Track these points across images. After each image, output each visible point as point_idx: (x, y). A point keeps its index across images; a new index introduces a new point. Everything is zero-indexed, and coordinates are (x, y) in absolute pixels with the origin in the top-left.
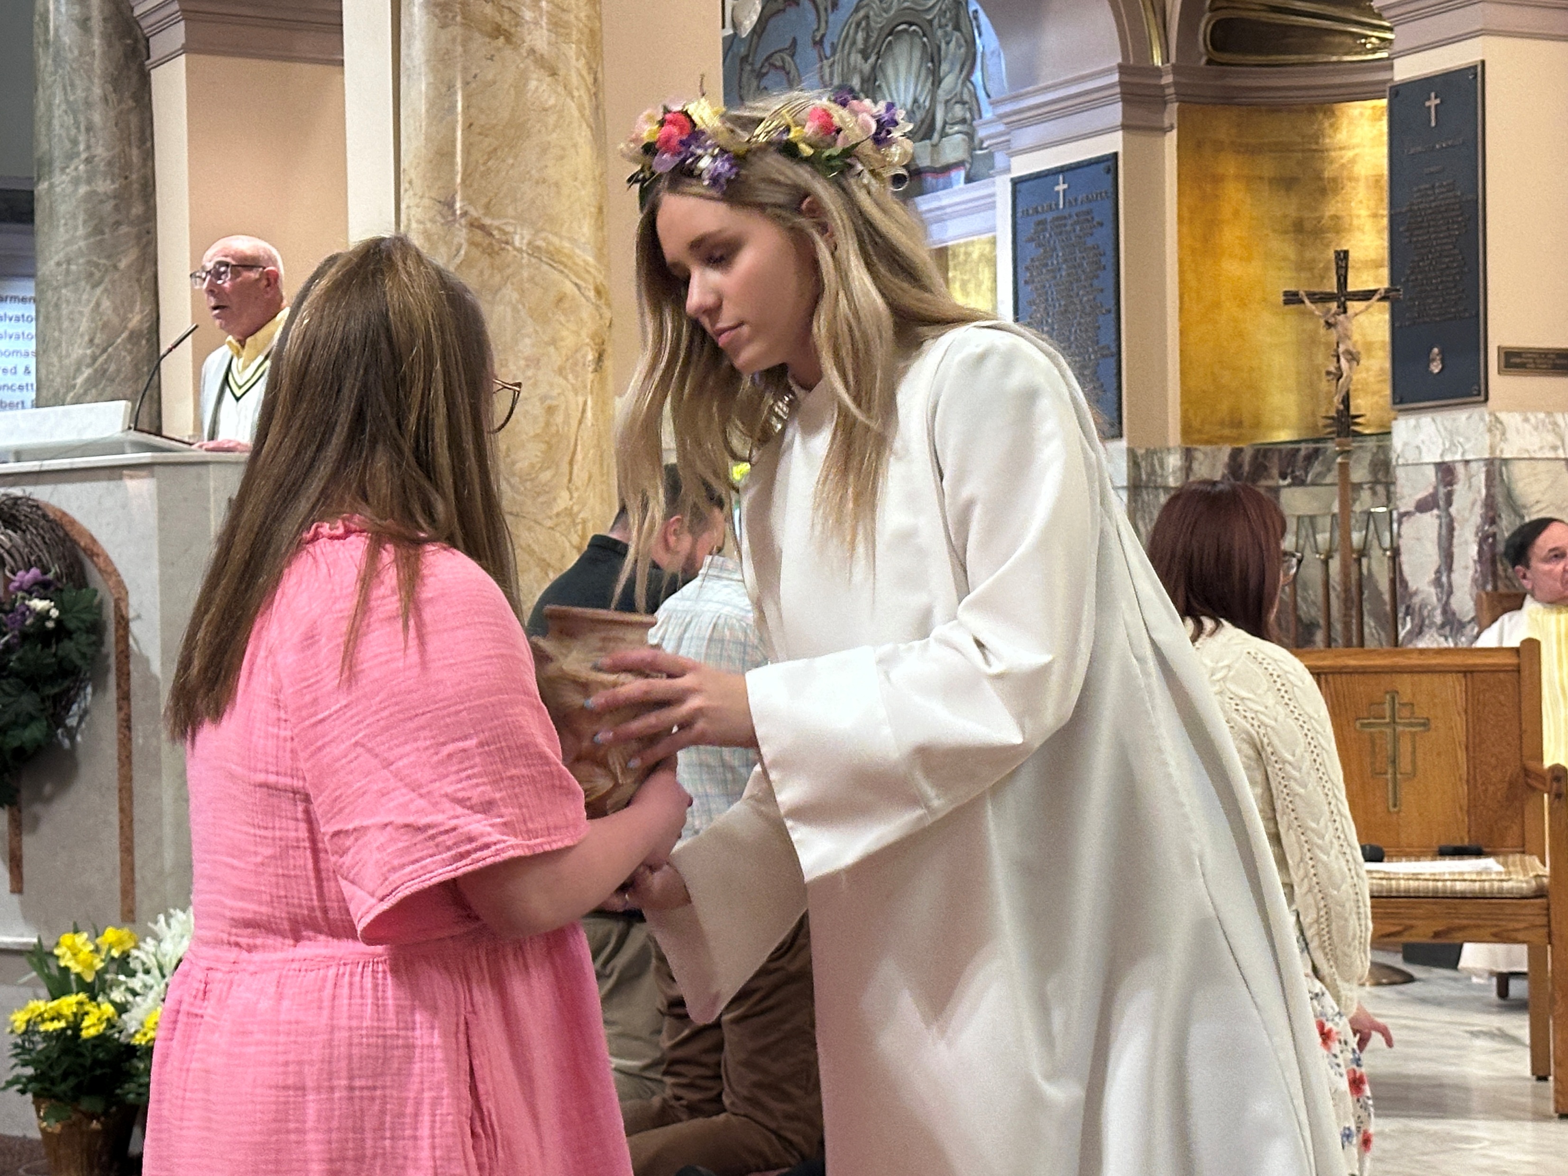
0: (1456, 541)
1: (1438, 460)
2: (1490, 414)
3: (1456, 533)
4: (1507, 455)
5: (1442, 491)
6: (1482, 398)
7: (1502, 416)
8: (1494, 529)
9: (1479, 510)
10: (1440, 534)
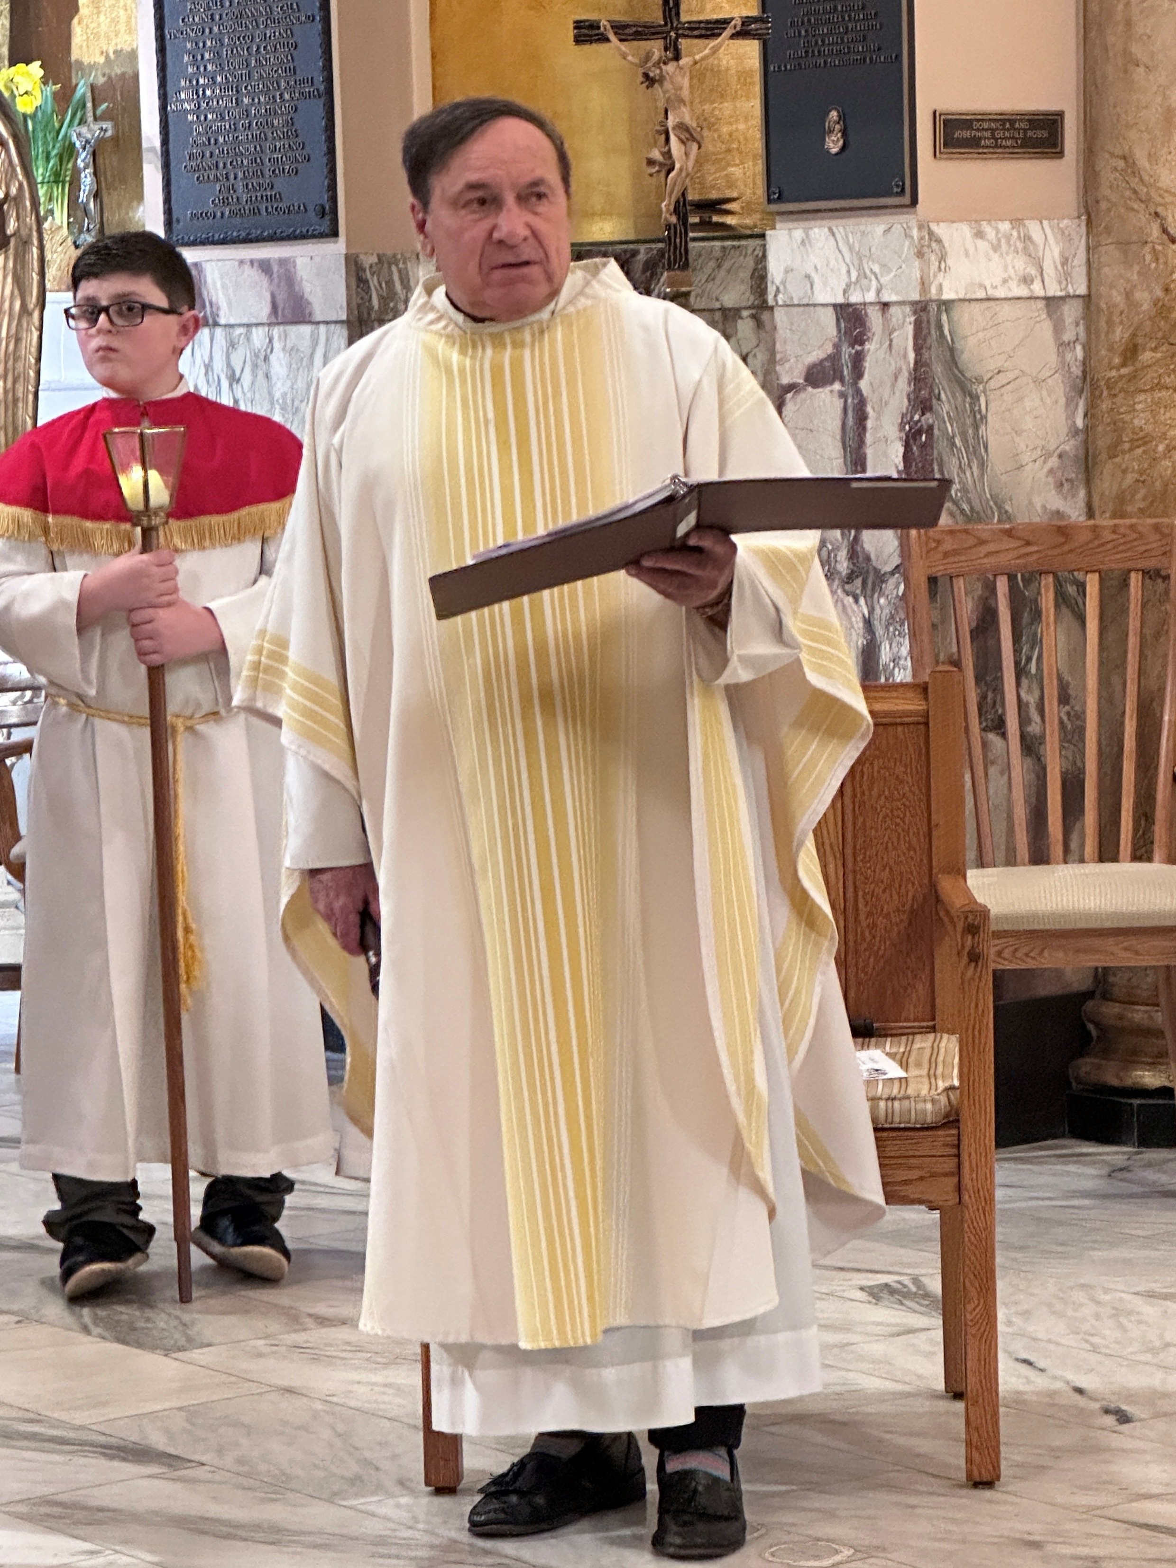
0: (869, 438)
1: (840, 300)
2: (920, 227)
3: (870, 424)
4: (946, 296)
5: (847, 351)
6: (907, 200)
7: (940, 230)
8: (929, 418)
9: (903, 386)
10: (844, 425)
